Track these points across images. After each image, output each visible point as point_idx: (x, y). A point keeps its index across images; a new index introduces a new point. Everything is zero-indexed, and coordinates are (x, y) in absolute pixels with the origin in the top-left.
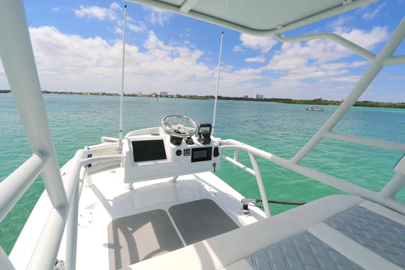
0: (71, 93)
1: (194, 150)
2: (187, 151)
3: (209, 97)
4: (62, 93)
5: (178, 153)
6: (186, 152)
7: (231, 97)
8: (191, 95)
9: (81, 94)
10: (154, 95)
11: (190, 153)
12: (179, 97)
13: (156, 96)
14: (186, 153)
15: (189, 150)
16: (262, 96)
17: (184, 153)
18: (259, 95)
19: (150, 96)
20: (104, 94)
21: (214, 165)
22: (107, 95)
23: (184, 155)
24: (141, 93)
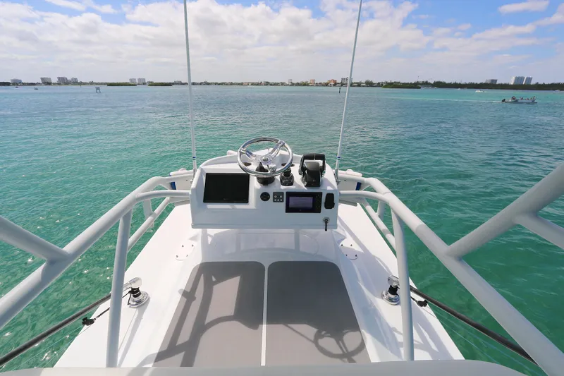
0: (232, 84)
1: (290, 194)
2: (278, 196)
3: (420, 84)
4: (222, 84)
5: (265, 197)
6: (276, 197)
7: (463, 82)
8: (389, 81)
9: (242, 84)
10: (332, 83)
11: (283, 198)
12: (369, 84)
13: (335, 84)
14: (277, 199)
15: (282, 193)
16: (529, 79)
17: (274, 198)
18: (523, 78)
19: (326, 85)
20: (267, 84)
21: (326, 221)
22: (271, 85)
23: (274, 201)
24: (314, 80)
